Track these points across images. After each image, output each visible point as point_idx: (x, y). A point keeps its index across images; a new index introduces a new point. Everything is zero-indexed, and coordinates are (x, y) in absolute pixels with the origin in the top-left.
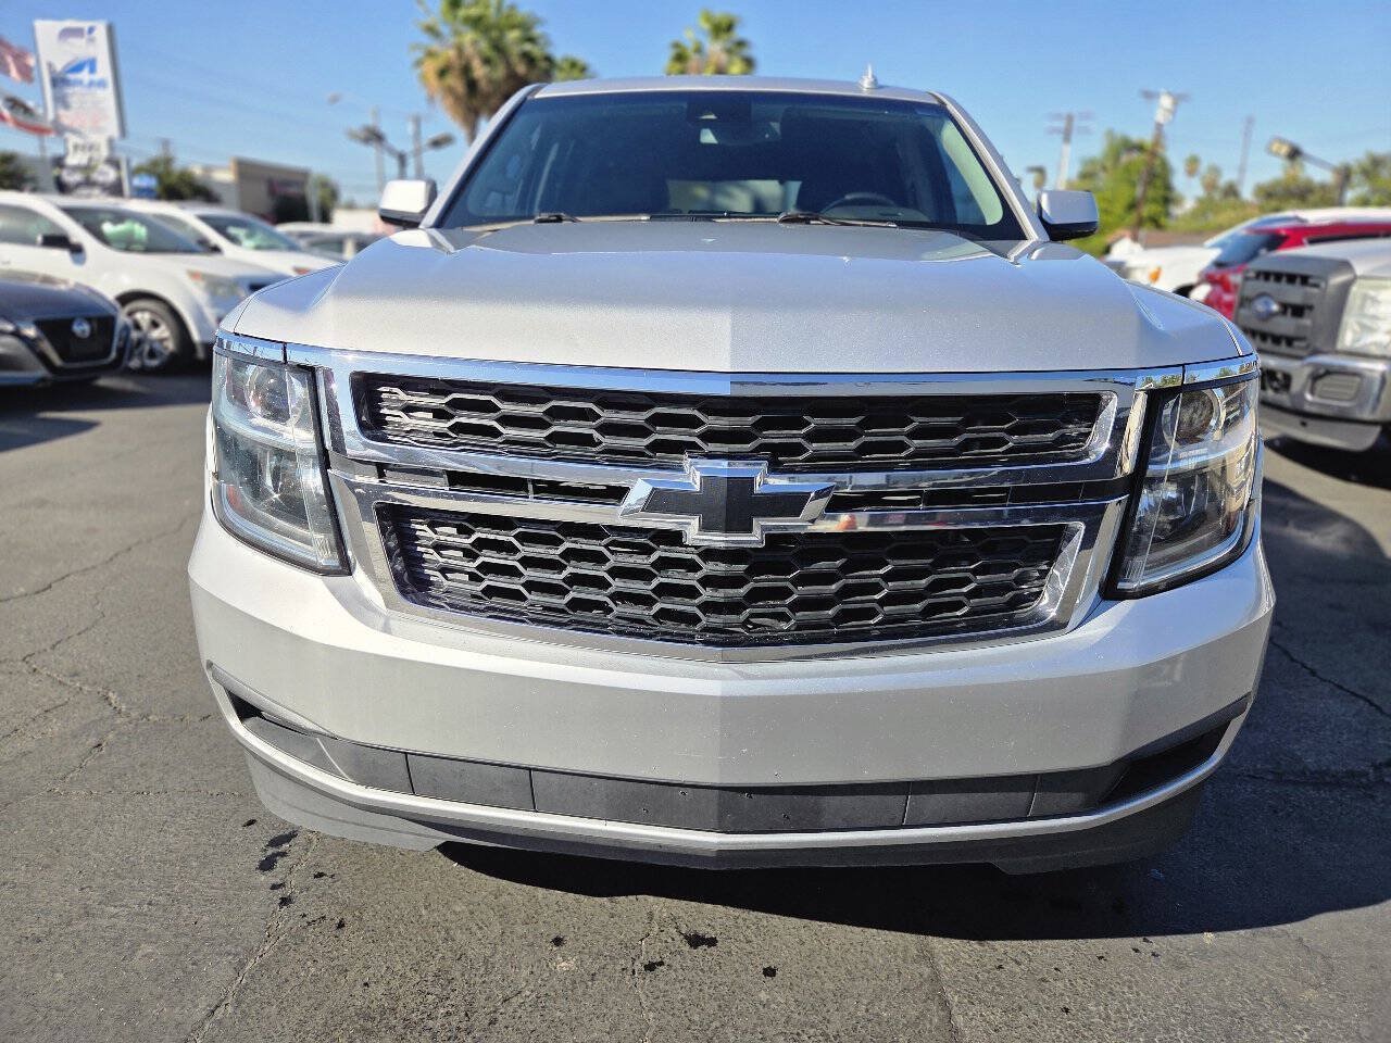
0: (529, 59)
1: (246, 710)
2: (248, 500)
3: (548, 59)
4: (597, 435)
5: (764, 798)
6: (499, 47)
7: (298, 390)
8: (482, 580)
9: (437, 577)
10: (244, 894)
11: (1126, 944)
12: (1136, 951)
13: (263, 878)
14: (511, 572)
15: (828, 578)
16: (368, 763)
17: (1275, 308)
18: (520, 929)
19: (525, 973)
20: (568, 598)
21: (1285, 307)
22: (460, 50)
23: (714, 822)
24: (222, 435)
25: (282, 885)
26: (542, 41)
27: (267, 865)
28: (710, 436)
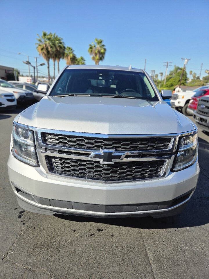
0: (60, 47)
1: (18, 190)
2: (20, 153)
3: (64, 47)
4: (85, 144)
5: (113, 207)
6: (54, 44)
7: (30, 134)
8: (64, 168)
9: (55, 168)
10: (16, 223)
11: (174, 229)
12: (176, 230)
13: (19, 220)
14: (69, 167)
15: (125, 169)
16: (42, 201)
17: (204, 107)
18: (68, 229)
19: (69, 237)
20: (79, 172)
21: (206, 107)
22: (46, 45)
23: (104, 211)
24: (14, 140)
25: (23, 221)
26: (63, 43)
27: (20, 217)
28: (105, 145)
